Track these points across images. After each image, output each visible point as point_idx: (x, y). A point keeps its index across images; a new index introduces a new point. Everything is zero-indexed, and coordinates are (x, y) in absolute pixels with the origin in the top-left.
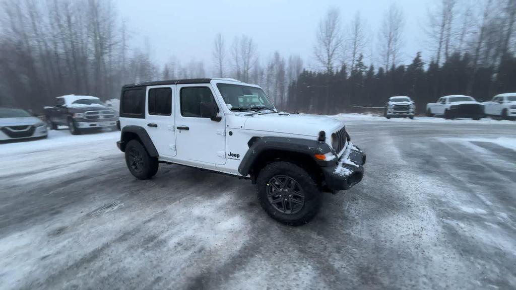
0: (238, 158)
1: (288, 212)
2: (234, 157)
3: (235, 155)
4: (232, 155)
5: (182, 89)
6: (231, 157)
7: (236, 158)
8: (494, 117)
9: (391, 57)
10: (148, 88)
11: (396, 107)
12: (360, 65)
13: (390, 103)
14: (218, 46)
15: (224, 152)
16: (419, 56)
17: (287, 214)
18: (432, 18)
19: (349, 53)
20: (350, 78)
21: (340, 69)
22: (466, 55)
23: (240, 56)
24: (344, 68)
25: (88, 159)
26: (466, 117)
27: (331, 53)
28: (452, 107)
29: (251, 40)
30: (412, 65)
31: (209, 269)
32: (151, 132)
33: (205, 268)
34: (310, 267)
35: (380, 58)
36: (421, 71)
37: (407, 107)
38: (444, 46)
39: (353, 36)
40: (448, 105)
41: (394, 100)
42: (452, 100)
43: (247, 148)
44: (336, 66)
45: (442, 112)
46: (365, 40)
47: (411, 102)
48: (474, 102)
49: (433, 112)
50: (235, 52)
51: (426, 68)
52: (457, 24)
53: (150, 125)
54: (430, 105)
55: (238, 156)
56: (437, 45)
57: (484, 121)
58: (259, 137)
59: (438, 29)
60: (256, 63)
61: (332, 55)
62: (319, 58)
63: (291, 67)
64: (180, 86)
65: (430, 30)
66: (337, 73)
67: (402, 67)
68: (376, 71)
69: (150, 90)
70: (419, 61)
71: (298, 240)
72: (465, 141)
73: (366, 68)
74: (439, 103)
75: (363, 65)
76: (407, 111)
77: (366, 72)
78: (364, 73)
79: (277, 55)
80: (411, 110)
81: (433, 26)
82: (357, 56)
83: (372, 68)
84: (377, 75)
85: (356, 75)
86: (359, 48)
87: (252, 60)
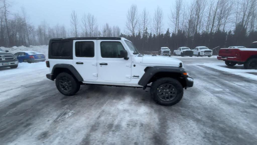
0: (139, 78)
1: (168, 100)
2: (136, 78)
3: (137, 77)
4: (135, 76)
5: (101, 43)
6: (134, 77)
7: (137, 78)
8: (196, 55)
9: (159, 30)
10: (74, 42)
11: (164, 52)
12: (146, 33)
13: (161, 50)
14: (73, 17)
15: (130, 75)
16: (168, 30)
17: (167, 101)
18: (173, 15)
19: (142, 27)
20: (142, 38)
21: (138, 34)
22: (184, 31)
23: (87, 24)
24: (139, 34)
25: (13, 88)
26: (188, 56)
27: (134, 26)
28: (183, 52)
29: (93, 16)
30: (166, 34)
31: (154, 132)
32: (78, 67)
33: (152, 132)
34: (191, 121)
35: (154, 30)
36: (169, 36)
37: (168, 52)
38: (177, 27)
39: (144, 19)
40: (182, 51)
41: (163, 49)
42: (183, 49)
43: (144, 72)
44: (136, 32)
45: (180, 54)
46: (148, 22)
47: (169, 50)
48: (190, 50)
49: (176, 54)
50: (84, 22)
51: (171, 35)
52: (181, 18)
53: (77, 63)
54: (175, 51)
55: (138, 77)
56: (175, 26)
57: (194, 57)
58: (151, 67)
59: (175, 20)
60: (96, 28)
61: (134, 27)
62: (128, 28)
63: (114, 32)
64: (100, 41)
65: (172, 19)
66: (136, 36)
67: (162, 35)
68: (153, 35)
69: (76, 42)
70: (169, 32)
71: (177, 111)
72: (195, 64)
73: (149, 34)
74: (178, 50)
75: (147, 33)
76: (168, 53)
77: (149, 36)
78: (148, 36)
79: (107, 25)
80: (170, 53)
81: (173, 18)
82: (145, 28)
83: (151, 34)
84: (153, 37)
85: (145, 37)
86: (146, 25)
87: (94, 27)
